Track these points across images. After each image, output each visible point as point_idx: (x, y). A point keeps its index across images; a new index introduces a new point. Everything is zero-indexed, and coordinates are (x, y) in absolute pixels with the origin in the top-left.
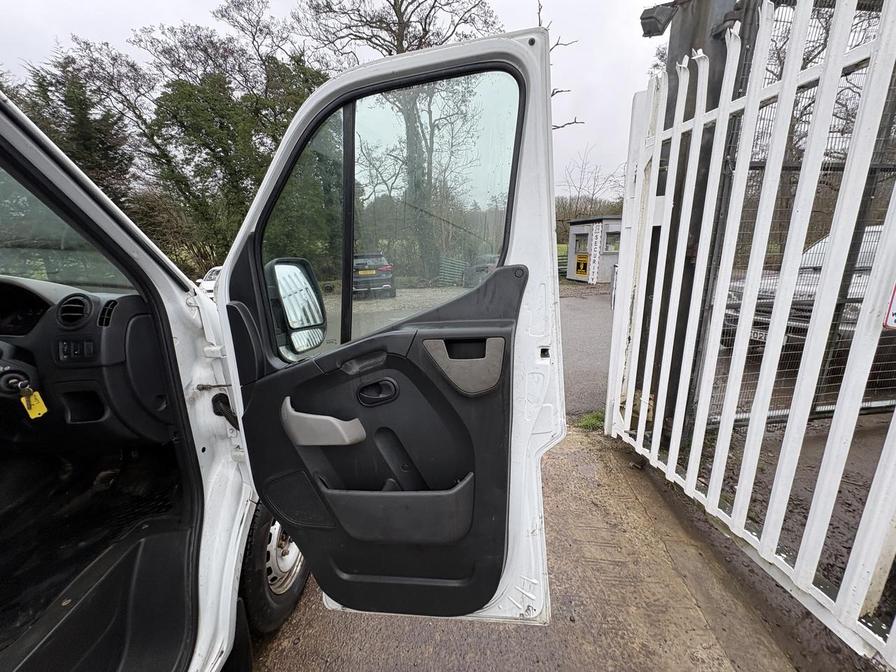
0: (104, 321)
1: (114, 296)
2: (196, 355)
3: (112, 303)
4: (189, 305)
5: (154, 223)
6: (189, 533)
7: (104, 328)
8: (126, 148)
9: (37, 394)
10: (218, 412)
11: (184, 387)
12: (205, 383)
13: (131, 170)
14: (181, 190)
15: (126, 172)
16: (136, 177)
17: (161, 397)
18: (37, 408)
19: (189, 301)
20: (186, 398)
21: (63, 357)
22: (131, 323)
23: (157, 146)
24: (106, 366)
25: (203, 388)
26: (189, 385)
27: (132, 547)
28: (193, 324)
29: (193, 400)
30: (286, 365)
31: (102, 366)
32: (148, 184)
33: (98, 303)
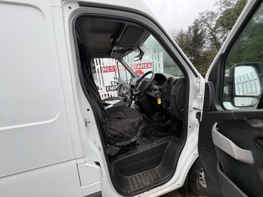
0: (174, 85)
1: (178, 78)
2: (195, 98)
3: (177, 80)
4: (197, 82)
5: (206, 59)
6: (180, 147)
7: (174, 86)
8: (204, 39)
9: (160, 99)
10: (197, 117)
11: (189, 107)
12: (195, 107)
13: (204, 45)
14: (217, 47)
15: (202, 46)
16: (205, 47)
17: (183, 108)
18: (159, 102)
19: (197, 80)
20: (189, 110)
21: (165, 92)
22: (180, 85)
23: (213, 35)
24: (172, 96)
25: (194, 108)
26: (191, 106)
27: (168, 141)
28: (197, 88)
29: (191, 111)
30: (223, 110)
31: (171, 96)
32: (208, 48)
33: (174, 79)
